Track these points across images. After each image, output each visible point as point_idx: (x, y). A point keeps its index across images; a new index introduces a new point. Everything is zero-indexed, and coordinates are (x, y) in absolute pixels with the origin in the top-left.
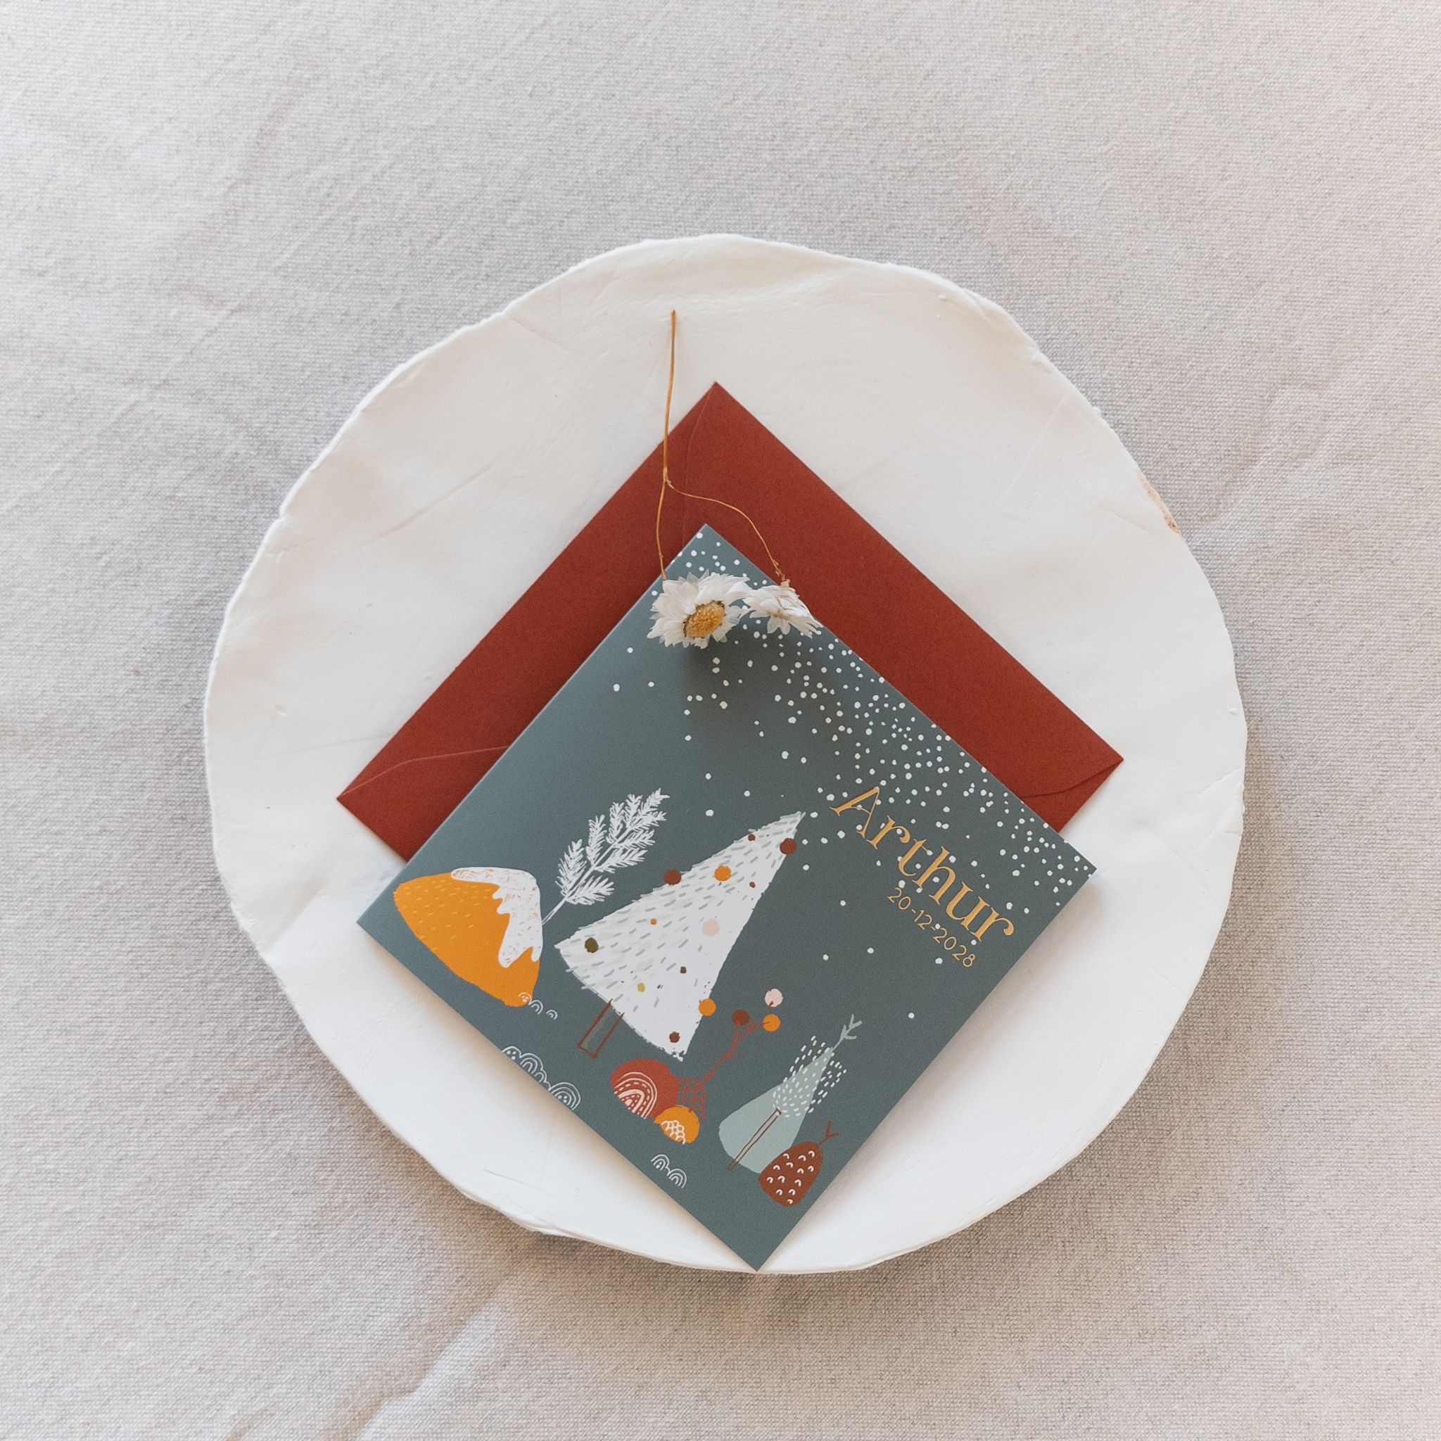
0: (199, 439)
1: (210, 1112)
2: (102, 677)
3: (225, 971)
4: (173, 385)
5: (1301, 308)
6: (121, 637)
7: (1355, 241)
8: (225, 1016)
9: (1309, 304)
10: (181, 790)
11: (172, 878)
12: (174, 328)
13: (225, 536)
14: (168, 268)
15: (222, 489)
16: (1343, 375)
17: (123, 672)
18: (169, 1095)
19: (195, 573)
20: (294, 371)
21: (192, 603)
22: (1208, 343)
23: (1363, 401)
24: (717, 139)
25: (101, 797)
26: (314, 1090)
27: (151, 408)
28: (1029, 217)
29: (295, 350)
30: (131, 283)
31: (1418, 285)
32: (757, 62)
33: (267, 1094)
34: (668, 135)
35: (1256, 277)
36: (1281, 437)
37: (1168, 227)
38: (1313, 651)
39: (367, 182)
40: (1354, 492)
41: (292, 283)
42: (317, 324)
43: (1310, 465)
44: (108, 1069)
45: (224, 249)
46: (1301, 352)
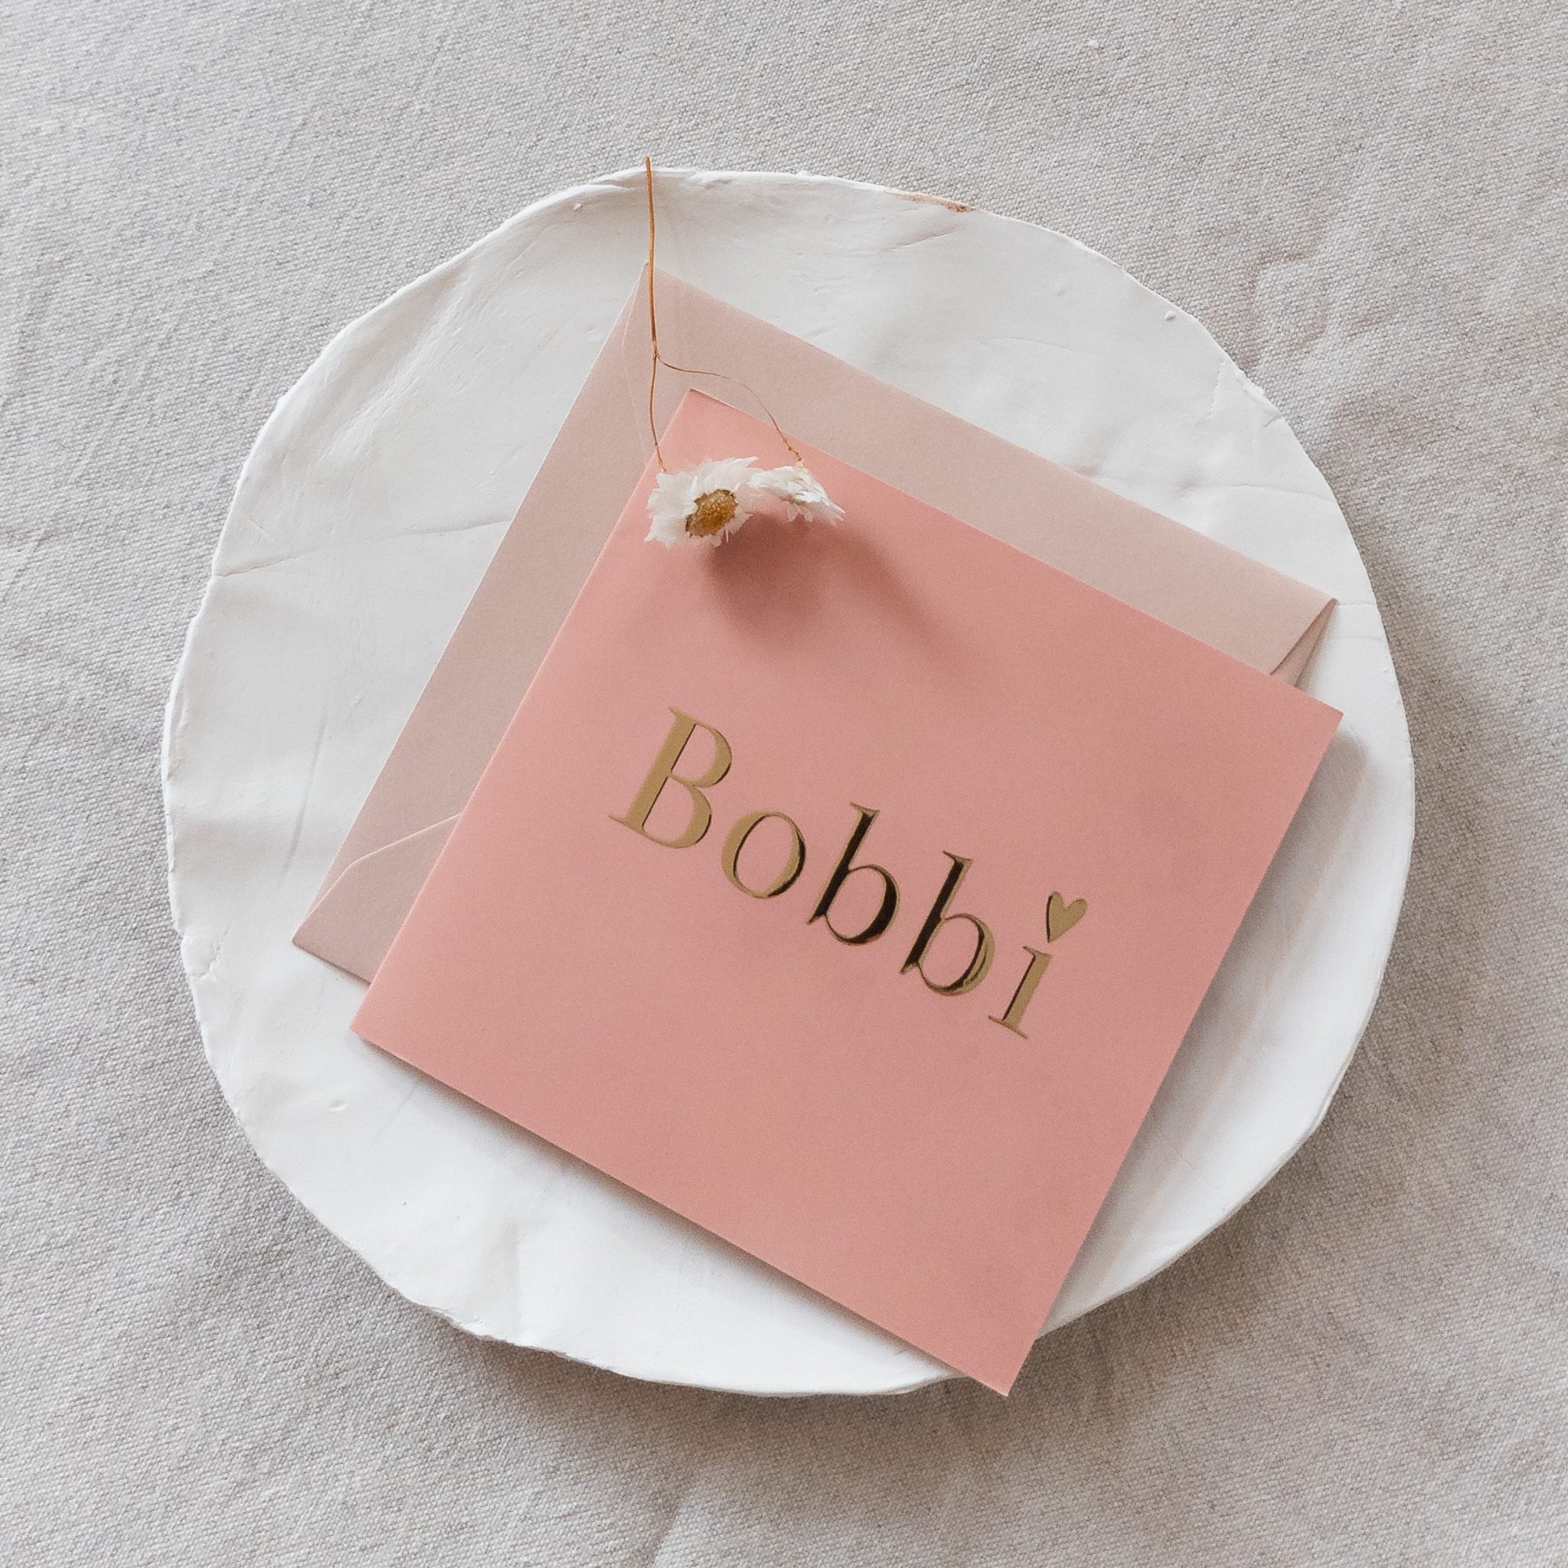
0: (36, 695)
1: (239, 1477)
3: (214, 1304)
7: (1297, 79)
8: (226, 1356)
9: (1264, 166)
10: (113, 1102)
11: (127, 1209)
13: (92, 796)
15: (75, 743)
16: (1330, 233)
17: (15, 985)
18: (185, 1469)
19: (69, 848)
20: (125, 587)
21: (74, 882)
22: (1160, 243)
23: (1363, 256)
24: (532, 188)
25: (22, 1137)
26: (354, 1417)
28: (908, 169)
29: (120, 564)
32: (553, 92)
33: (299, 1437)
34: (475, 201)
35: (1193, 154)
36: (1279, 325)
37: (1073, 129)
39: (154, 354)
40: (1385, 360)
41: (98, 490)
42: (138, 528)
43: (1323, 345)
44: (107, 1458)
45: (13, 475)
46: (1272, 221)
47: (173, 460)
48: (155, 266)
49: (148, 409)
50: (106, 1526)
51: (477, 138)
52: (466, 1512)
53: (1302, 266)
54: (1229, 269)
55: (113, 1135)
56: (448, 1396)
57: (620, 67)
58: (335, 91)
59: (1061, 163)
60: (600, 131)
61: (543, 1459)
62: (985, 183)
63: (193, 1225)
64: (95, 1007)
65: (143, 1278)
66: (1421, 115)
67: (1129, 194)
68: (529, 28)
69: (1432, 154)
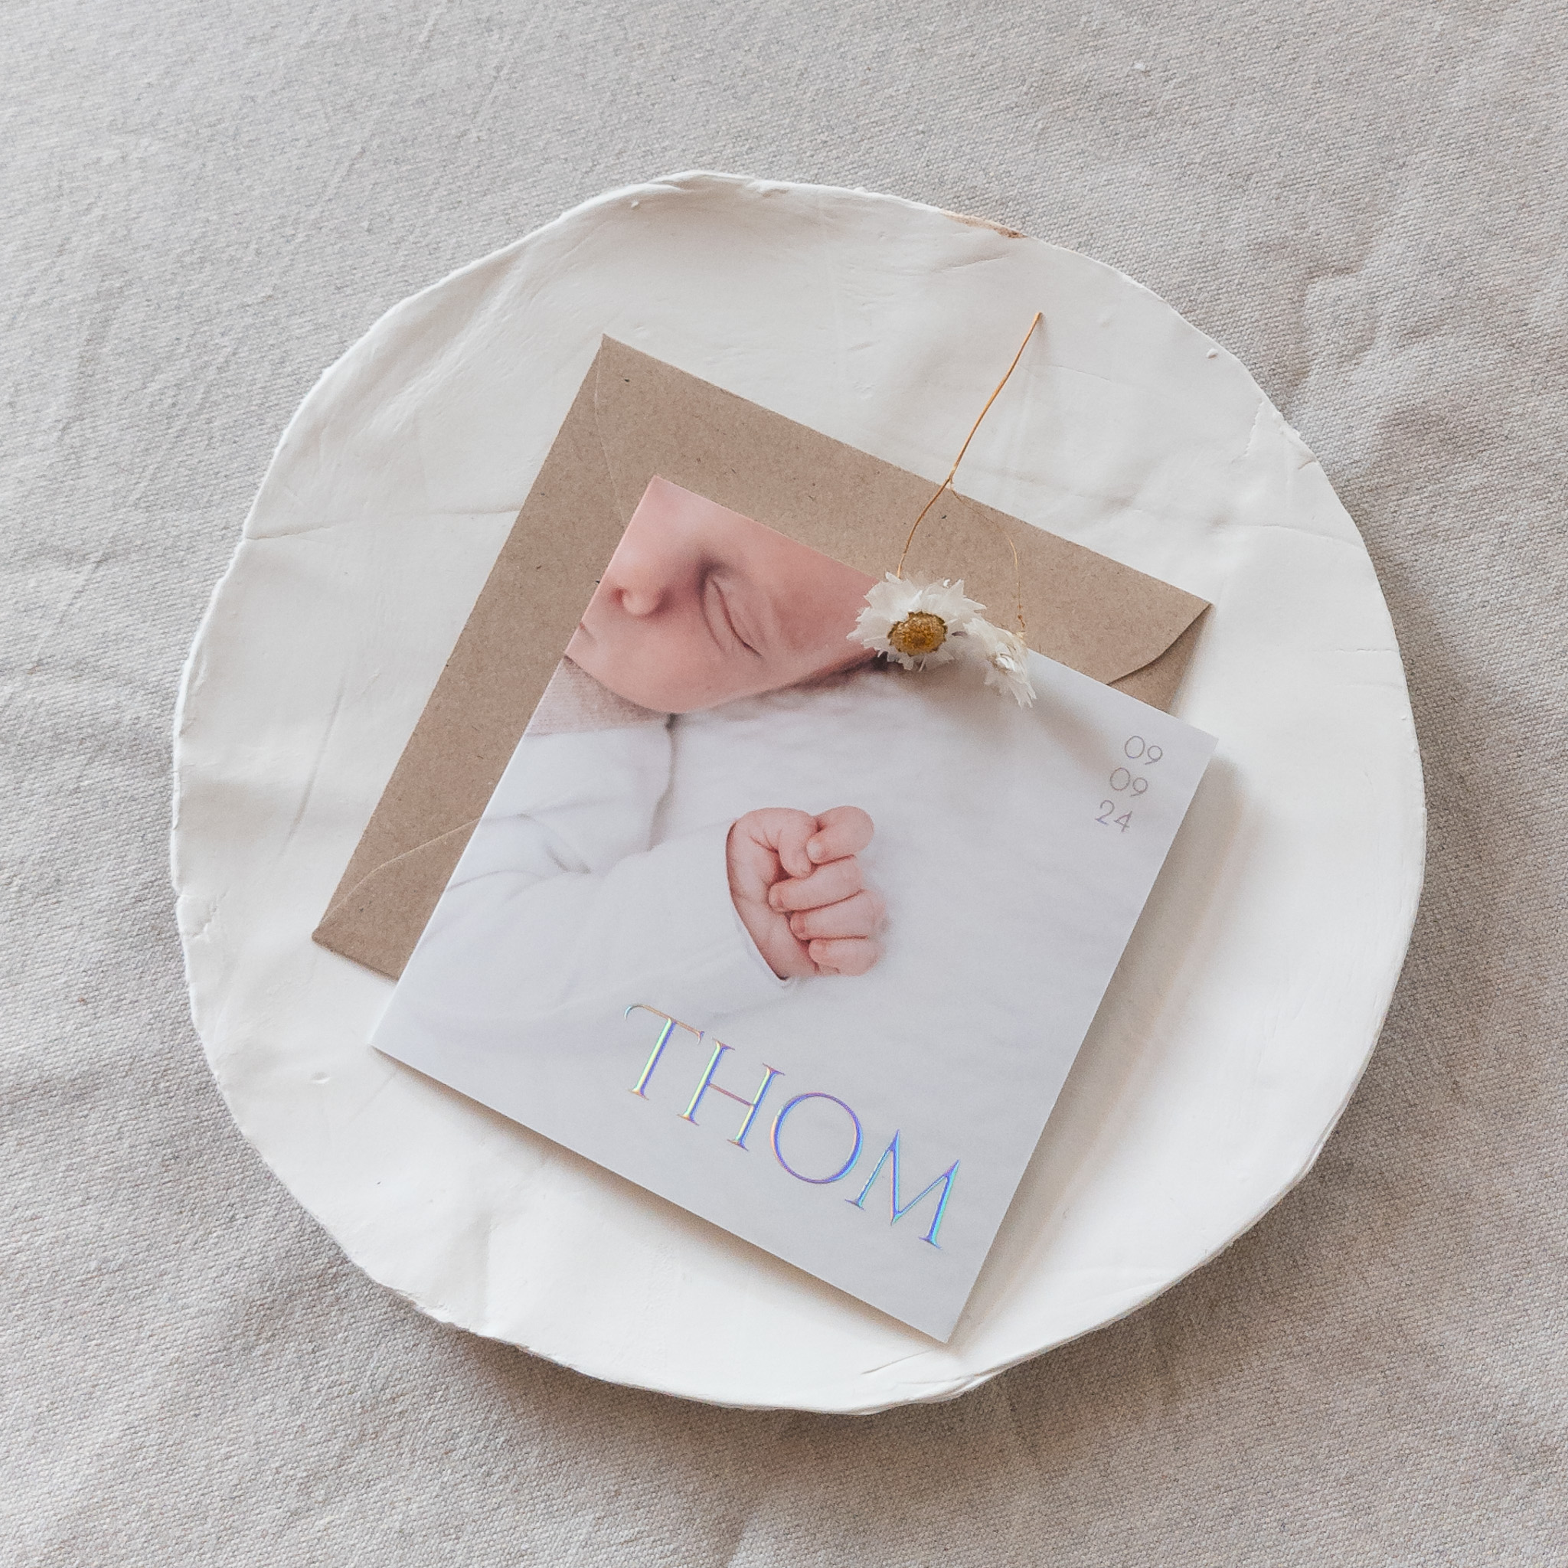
0: (92, 714)
2: (43, 1019)
3: (268, 1328)
4: (48, 663)
5: (1304, 190)
6: (55, 966)
7: (1341, 99)
8: (280, 1383)
9: (1311, 183)
10: (165, 1124)
11: (180, 1233)
12: (35, 600)
14: (14, 537)
15: (132, 762)
16: (1377, 248)
17: (67, 1006)
18: (237, 1499)
19: (124, 867)
21: (128, 902)
22: (1210, 258)
23: (1409, 270)
25: (74, 1161)
26: (411, 1442)
27: (29, 697)
28: (960, 189)
32: (609, 119)
33: (355, 1464)
35: (1240, 172)
36: (1328, 337)
37: (1122, 150)
39: (213, 377)
40: (1434, 371)
41: (155, 513)
43: (1372, 357)
44: (157, 1489)
45: (71, 498)
46: (1320, 237)
47: (231, 482)
48: (215, 292)
49: (207, 432)
51: (534, 164)
53: (1349, 281)
54: (1278, 283)
55: (166, 1158)
56: (507, 1420)
57: (674, 94)
59: (1111, 182)
60: (655, 156)
62: (1036, 201)
63: (247, 1248)
64: (149, 1027)
65: (195, 1303)
66: (1463, 134)
68: (585, 58)
69: (1475, 171)
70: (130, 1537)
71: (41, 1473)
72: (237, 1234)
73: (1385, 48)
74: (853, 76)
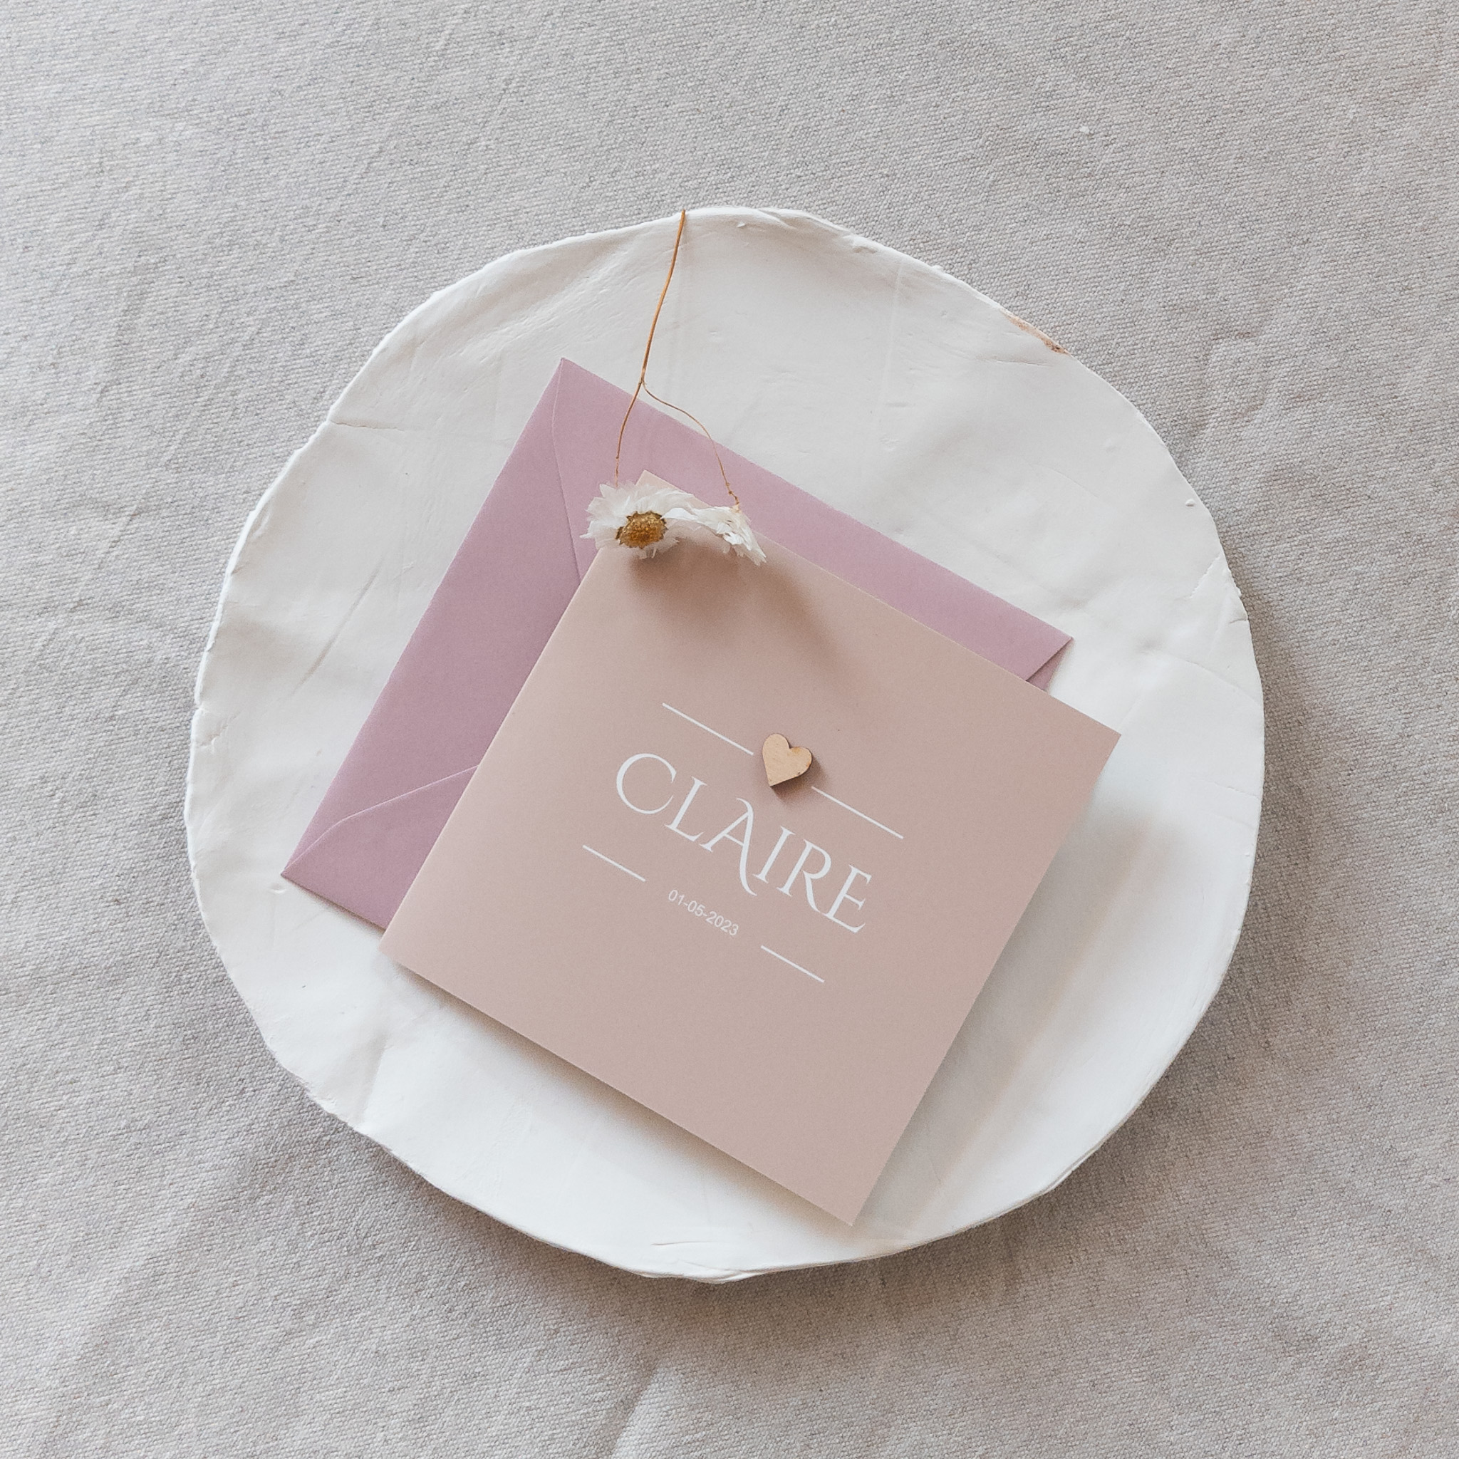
0: (126, 653)
2: (82, 914)
3: (270, 1183)
4: (87, 604)
5: (1218, 257)
6: (92, 870)
7: (1258, 176)
8: (280, 1227)
9: (1224, 253)
10: (187, 1009)
11: (197, 1101)
12: (76, 546)
14: (57, 488)
15: (161, 696)
16: (1276, 316)
17: (102, 905)
18: (242, 1319)
19: (152, 788)
21: (156, 819)
22: (1129, 315)
23: (1302, 339)
24: (583, 225)
25: (107, 1036)
26: (387, 1281)
27: (71, 633)
28: (917, 232)
30: (23, 512)
31: (1333, 205)
32: (606, 138)
33: (340, 1296)
34: (532, 233)
35: (1163, 237)
36: (1226, 395)
37: (1062, 207)
38: (1307, 606)
39: (238, 353)
40: (1313, 434)
41: (185, 474)
42: (221, 509)
43: (1262, 416)
44: (175, 1307)
45: (109, 455)
46: (1227, 302)
47: (253, 451)
48: (242, 273)
49: (232, 403)
50: (174, 1363)
51: (536, 176)
52: (479, 1364)
53: (1249, 344)
54: (1187, 342)
55: (187, 1037)
56: (468, 1268)
57: (666, 120)
58: (410, 123)
59: (1050, 237)
61: (546, 1323)
63: (254, 1117)
64: (173, 927)
67: (1106, 269)
68: (587, 78)
69: (1368, 253)
70: (152, 1345)
71: (78, 1290)
72: (246, 1104)
73: (1303, 130)
74: (828, 116)
